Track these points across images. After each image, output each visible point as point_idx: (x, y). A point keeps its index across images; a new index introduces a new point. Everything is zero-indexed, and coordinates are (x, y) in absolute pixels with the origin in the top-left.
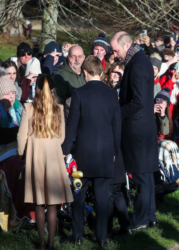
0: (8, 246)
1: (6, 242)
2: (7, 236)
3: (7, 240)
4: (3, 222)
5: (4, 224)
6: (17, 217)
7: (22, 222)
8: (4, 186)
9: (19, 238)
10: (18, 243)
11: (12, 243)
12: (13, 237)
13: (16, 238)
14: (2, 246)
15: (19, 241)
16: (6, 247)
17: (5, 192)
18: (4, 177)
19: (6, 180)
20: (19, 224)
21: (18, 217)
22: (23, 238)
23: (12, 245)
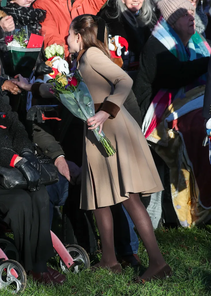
0: (188, 249)
1: (185, 243)
2: (186, 235)
3: (186, 241)
4: (181, 208)
5: (182, 212)
6: (200, 203)
7: (208, 213)
8: (182, 155)
9: (204, 238)
10: (203, 245)
11: (194, 245)
12: (196, 236)
13: (199, 238)
14: (179, 249)
15: (204, 242)
16: (184, 251)
17: (183, 163)
18: (182, 141)
19: (185, 145)
20: (203, 214)
21: (203, 203)
22: (210, 238)
23: (194, 248)
